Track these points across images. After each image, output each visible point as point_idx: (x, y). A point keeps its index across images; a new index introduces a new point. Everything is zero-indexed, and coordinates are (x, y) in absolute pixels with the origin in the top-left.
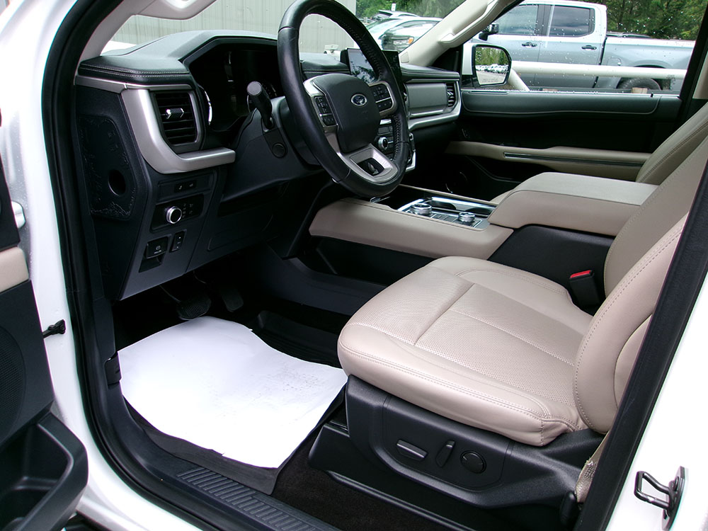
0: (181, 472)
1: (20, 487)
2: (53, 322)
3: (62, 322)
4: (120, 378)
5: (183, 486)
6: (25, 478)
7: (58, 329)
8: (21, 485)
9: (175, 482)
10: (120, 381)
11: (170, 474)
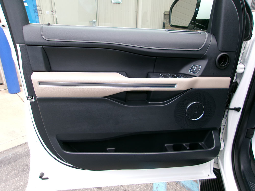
0: (252, 182)
1: (200, 144)
2: (237, 107)
3: (240, 108)
4: (252, 137)
5: (248, 186)
6: (203, 143)
7: (237, 110)
8: (201, 144)
9: (247, 183)
10: (252, 138)
11: (248, 179)
